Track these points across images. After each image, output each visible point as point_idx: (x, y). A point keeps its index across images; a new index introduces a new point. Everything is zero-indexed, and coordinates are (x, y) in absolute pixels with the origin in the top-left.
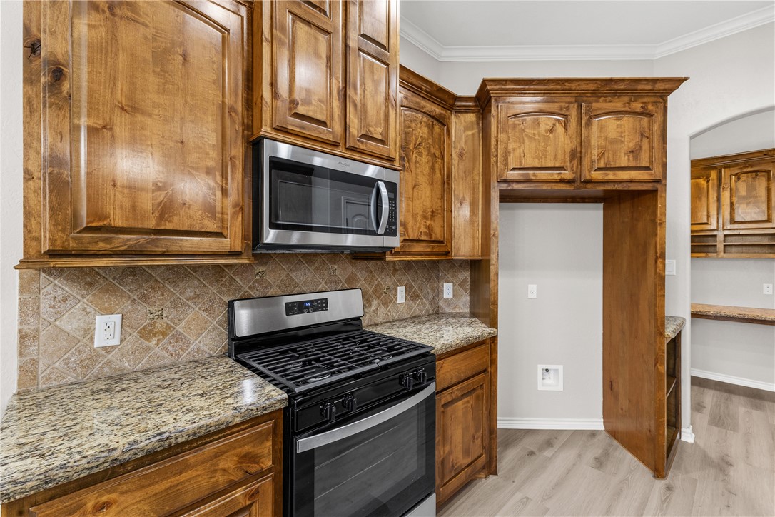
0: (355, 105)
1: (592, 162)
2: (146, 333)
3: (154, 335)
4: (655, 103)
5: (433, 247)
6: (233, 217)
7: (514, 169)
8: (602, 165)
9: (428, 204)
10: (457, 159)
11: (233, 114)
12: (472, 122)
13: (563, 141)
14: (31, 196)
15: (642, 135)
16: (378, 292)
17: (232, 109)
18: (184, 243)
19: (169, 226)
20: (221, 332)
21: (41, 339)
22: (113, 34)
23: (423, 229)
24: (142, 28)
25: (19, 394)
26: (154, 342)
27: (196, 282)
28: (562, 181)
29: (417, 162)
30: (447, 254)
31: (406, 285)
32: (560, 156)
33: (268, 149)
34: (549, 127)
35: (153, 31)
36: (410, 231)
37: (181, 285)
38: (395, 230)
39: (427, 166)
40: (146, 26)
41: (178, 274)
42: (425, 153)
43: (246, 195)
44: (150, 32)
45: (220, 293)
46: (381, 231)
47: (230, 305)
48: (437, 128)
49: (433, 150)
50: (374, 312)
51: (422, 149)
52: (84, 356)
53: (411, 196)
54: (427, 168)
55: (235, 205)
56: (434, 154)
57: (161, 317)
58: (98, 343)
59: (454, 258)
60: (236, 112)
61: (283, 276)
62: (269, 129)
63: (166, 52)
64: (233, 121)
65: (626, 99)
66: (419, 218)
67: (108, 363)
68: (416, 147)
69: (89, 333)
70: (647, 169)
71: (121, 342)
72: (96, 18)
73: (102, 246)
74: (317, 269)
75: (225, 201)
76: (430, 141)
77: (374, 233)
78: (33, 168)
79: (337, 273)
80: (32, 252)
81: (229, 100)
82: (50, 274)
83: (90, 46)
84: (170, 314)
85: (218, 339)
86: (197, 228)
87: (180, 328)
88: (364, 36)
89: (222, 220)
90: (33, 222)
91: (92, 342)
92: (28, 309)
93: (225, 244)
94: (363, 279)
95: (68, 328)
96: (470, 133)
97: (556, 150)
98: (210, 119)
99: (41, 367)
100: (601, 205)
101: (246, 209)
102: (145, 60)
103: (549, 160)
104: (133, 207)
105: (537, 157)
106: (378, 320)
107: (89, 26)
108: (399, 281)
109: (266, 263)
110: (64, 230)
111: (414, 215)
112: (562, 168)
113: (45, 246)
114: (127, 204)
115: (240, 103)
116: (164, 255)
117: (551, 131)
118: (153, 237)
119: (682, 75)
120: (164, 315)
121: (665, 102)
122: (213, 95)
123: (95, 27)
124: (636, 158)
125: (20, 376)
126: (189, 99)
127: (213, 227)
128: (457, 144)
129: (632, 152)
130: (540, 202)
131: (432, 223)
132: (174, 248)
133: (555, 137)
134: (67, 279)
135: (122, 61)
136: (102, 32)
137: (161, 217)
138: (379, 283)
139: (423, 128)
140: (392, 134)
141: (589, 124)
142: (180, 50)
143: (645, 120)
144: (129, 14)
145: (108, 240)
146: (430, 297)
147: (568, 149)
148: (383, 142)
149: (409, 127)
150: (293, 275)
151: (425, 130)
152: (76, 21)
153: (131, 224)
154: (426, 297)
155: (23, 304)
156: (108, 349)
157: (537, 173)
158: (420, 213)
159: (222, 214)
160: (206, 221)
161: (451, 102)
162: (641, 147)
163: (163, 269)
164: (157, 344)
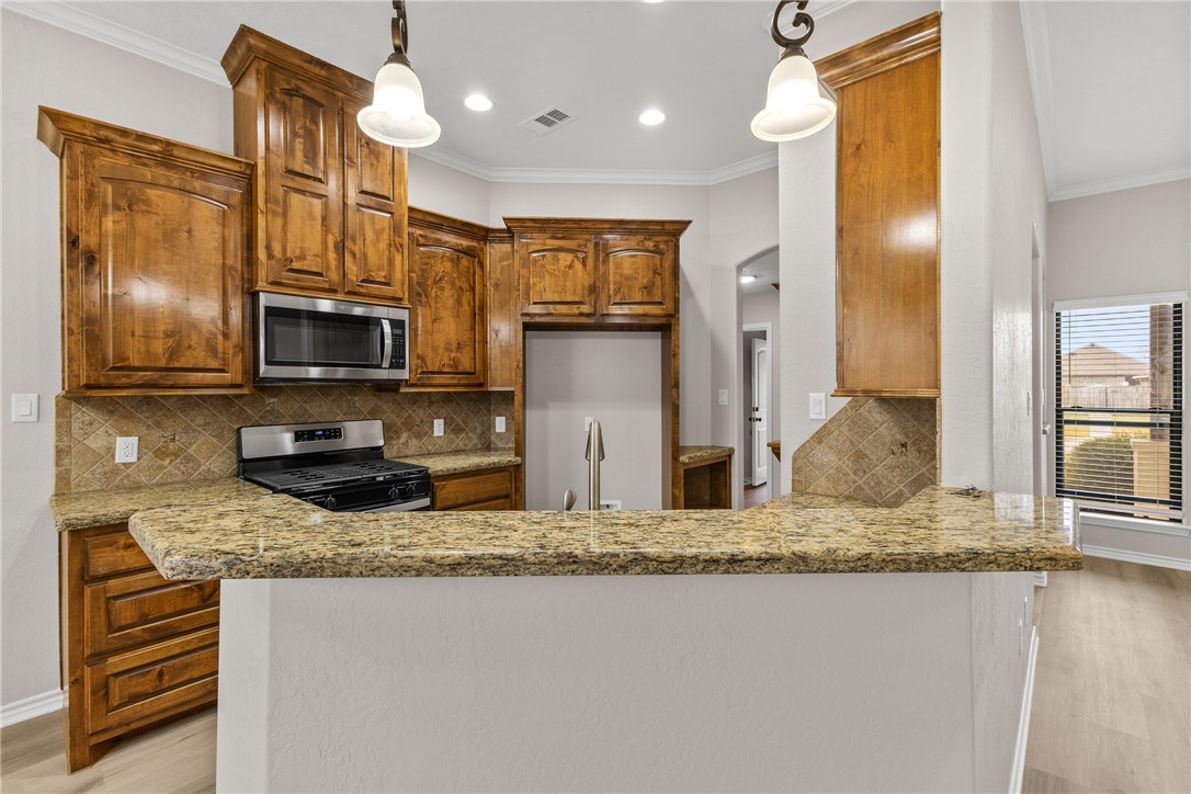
0: (354, 255)
1: (609, 296)
2: (160, 454)
3: (168, 456)
4: (666, 242)
5: (460, 379)
6: (233, 356)
7: (535, 303)
8: (618, 300)
9: (453, 336)
10: (492, 289)
11: (233, 272)
12: (507, 252)
13: (581, 277)
14: (73, 345)
15: (655, 272)
16: (409, 425)
17: (232, 268)
18: (190, 378)
19: (177, 365)
20: (231, 456)
21: (73, 453)
22: (132, 226)
23: (447, 361)
24: (154, 217)
25: (56, 495)
26: (168, 462)
27: (206, 411)
28: (581, 314)
29: (437, 296)
30: (481, 385)
31: (445, 419)
32: (579, 291)
33: (263, 300)
34: (568, 263)
35: (163, 217)
36: (429, 363)
37: (192, 413)
38: (404, 363)
39: (451, 300)
40: (157, 214)
41: (188, 403)
42: (448, 288)
43: (246, 338)
44: (159, 219)
45: (230, 421)
46: (386, 364)
47: (238, 431)
48: (464, 261)
49: (458, 283)
50: (403, 444)
51: (443, 284)
52: (107, 469)
53: (430, 329)
54: (451, 302)
55: (235, 347)
56: (461, 287)
57: (173, 440)
58: (118, 460)
59: (490, 389)
60: (235, 270)
61: (296, 407)
62: (265, 284)
63: (174, 231)
64: (233, 278)
65: (641, 237)
66: (441, 351)
67: (128, 476)
68: (435, 282)
69: (111, 451)
70: (660, 303)
71: (139, 459)
72: (118, 215)
73: (124, 380)
74: (333, 401)
75: (227, 343)
76: (455, 275)
77: (379, 367)
78: (74, 327)
79: (357, 404)
80: (74, 385)
81: (230, 261)
82: (79, 403)
83: (114, 236)
84: (181, 439)
85: (228, 461)
86: (201, 365)
87: (191, 451)
88: (363, 192)
89: (224, 359)
90: (74, 364)
91: (114, 459)
92: (63, 429)
93: (227, 377)
94: (389, 411)
95: (94, 446)
96: (505, 263)
97: (575, 285)
98: (212, 279)
99: (73, 476)
100: (660, 333)
101: (247, 349)
102: (157, 240)
103: (568, 293)
104: (148, 351)
105: (557, 292)
106: (409, 453)
107: (114, 222)
108: (435, 413)
109: (277, 395)
110: (96, 370)
111: (434, 349)
112: (581, 303)
113: (83, 381)
114: (143, 349)
115: (240, 262)
116: (172, 387)
117: (570, 267)
118: (164, 373)
119: (687, 219)
120: (177, 438)
121: (678, 240)
122: (215, 259)
123: (118, 222)
124: (650, 293)
125: (57, 481)
126: (193, 264)
127: (214, 364)
128: (492, 275)
129: (646, 287)
130: (596, 330)
131: (459, 355)
132: (181, 382)
133: (574, 273)
134: (93, 406)
135: (139, 243)
136: (124, 225)
137: (171, 358)
138: (410, 416)
139: (445, 263)
140: (398, 276)
141: (606, 260)
142: (185, 228)
143: (658, 257)
144: (144, 208)
145: (129, 377)
146: (478, 431)
147: (587, 285)
148: (388, 284)
149: (427, 264)
150: (307, 407)
151: (448, 265)
152: (103, 219)
153: (147, 364)
154: (473, 430)
155: (58, 426)
156: (127, 465)
157: (558, 307)
158: (443, 345)
159: (224, 353)
160: (209, 360)
161: (483, 233)
162: (653, 283)
163: (175, 399)
164: (170, 463)
